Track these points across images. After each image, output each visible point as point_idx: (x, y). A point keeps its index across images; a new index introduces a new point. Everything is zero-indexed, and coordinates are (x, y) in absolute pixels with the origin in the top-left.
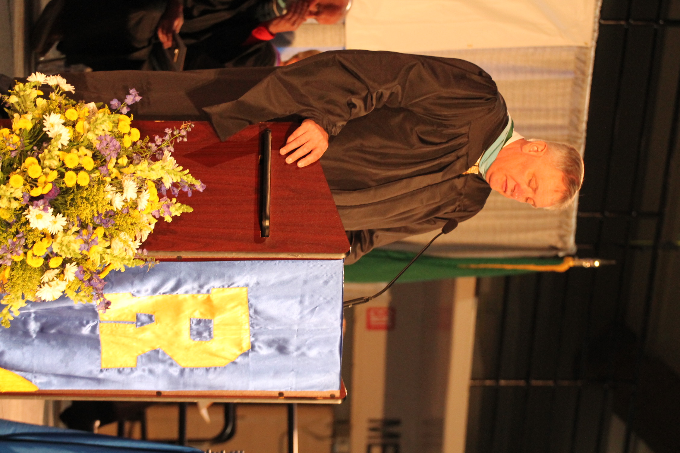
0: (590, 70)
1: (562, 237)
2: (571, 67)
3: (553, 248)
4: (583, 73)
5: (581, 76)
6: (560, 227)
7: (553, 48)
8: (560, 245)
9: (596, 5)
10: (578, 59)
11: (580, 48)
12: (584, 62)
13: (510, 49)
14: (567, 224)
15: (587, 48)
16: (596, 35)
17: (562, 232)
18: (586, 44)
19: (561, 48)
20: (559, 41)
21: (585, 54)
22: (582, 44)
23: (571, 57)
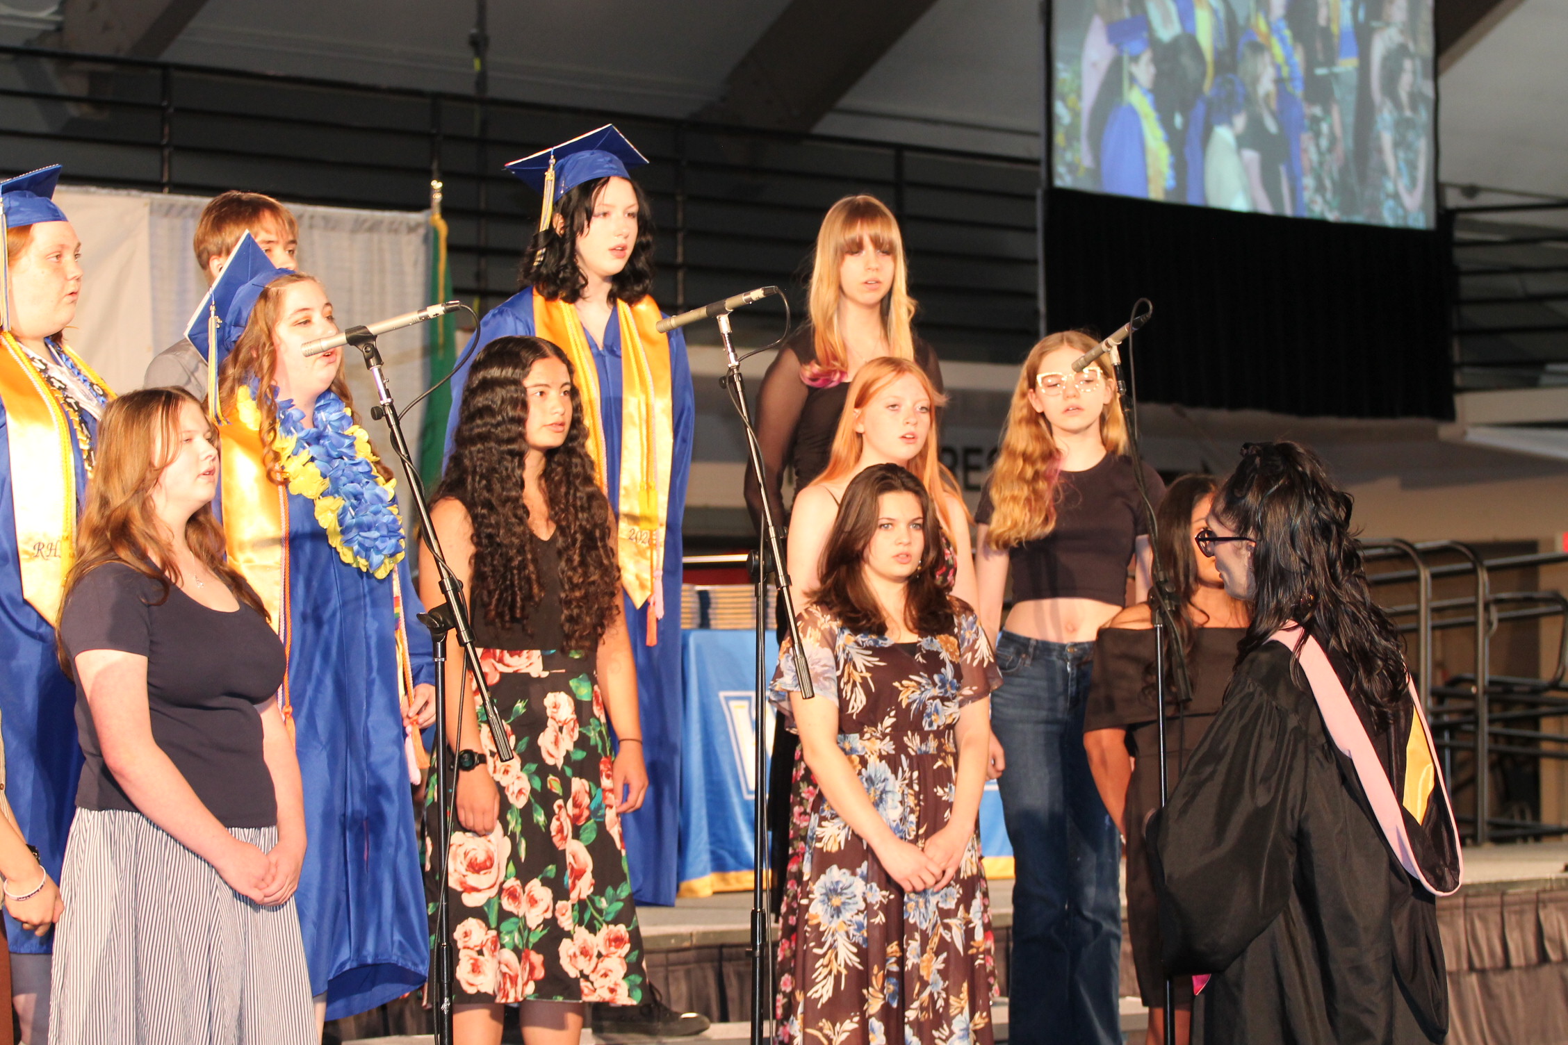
0: (181, 199)
1: (412, 229)
2: (178, 222)
3: (426, 239)
4: (185, 207)
5: (189, 211)
6: (396, 231)
7: (152, 246)
8: (422, 231)
9: (94, 193)
10: (167, 214)
11: (152, 212)
12: (171, 206)
13: (154, 299)
14: (392, 223)
15: (152, 204)
16: (134, 192)
17: (404, 228)
18: (145, 205)
19: (152, 235)
20: (143, 237)
21: (160, 205)
22: (146, 210)
23: (165, 223)
